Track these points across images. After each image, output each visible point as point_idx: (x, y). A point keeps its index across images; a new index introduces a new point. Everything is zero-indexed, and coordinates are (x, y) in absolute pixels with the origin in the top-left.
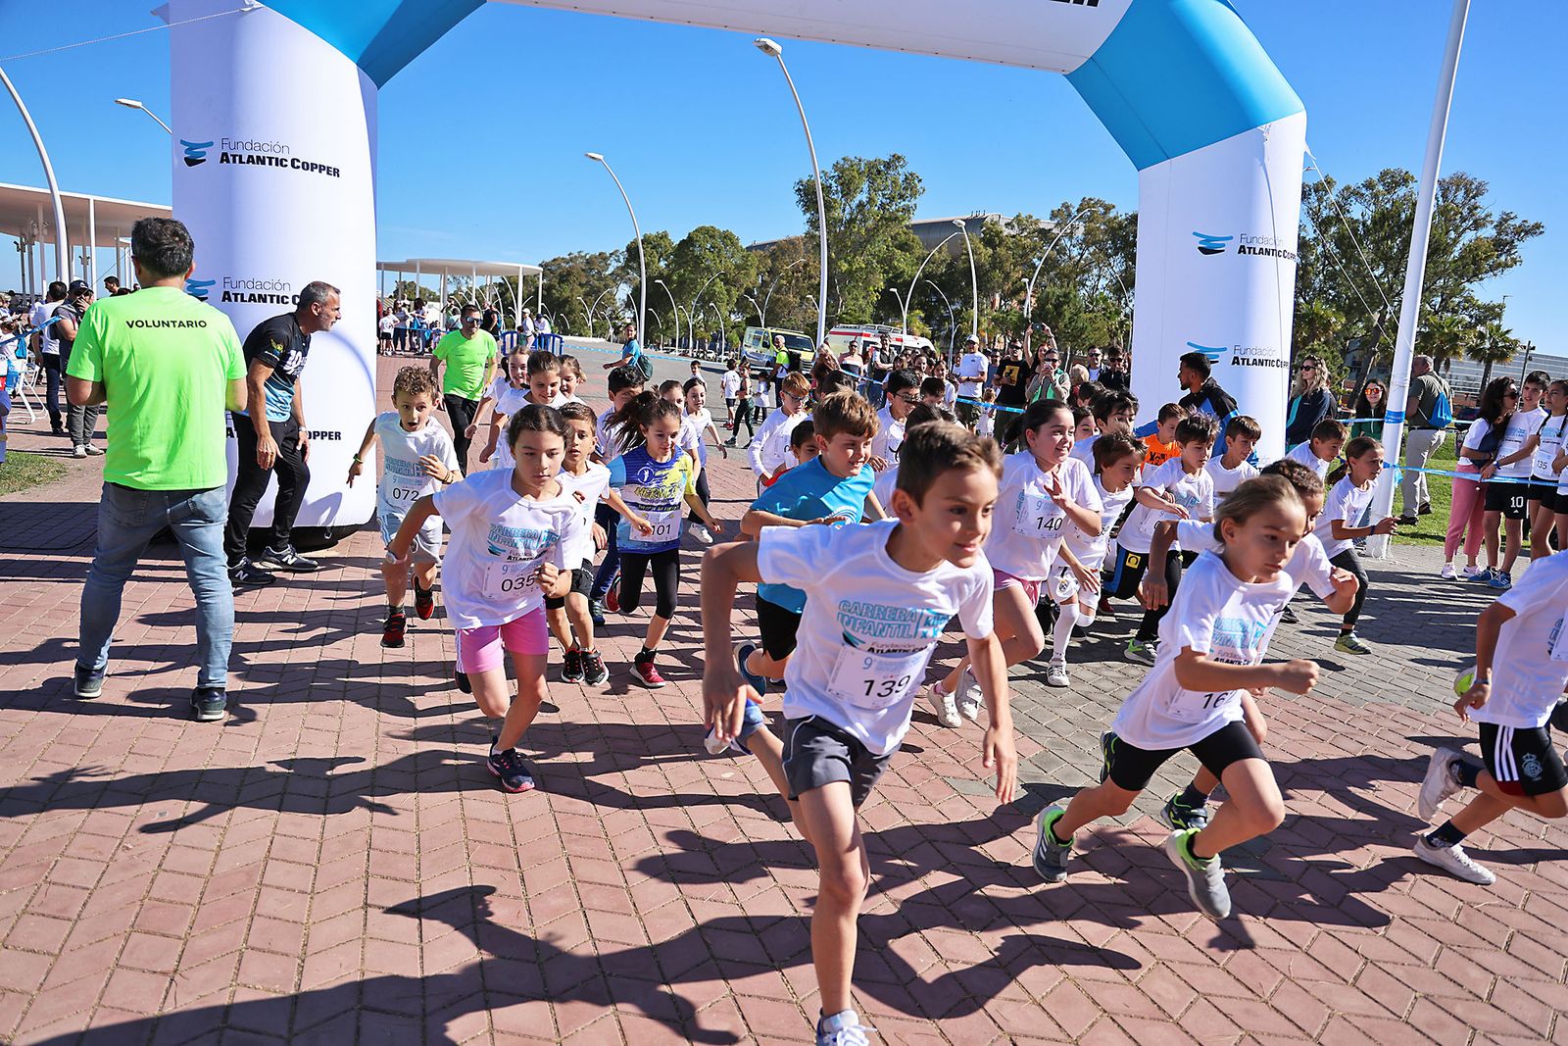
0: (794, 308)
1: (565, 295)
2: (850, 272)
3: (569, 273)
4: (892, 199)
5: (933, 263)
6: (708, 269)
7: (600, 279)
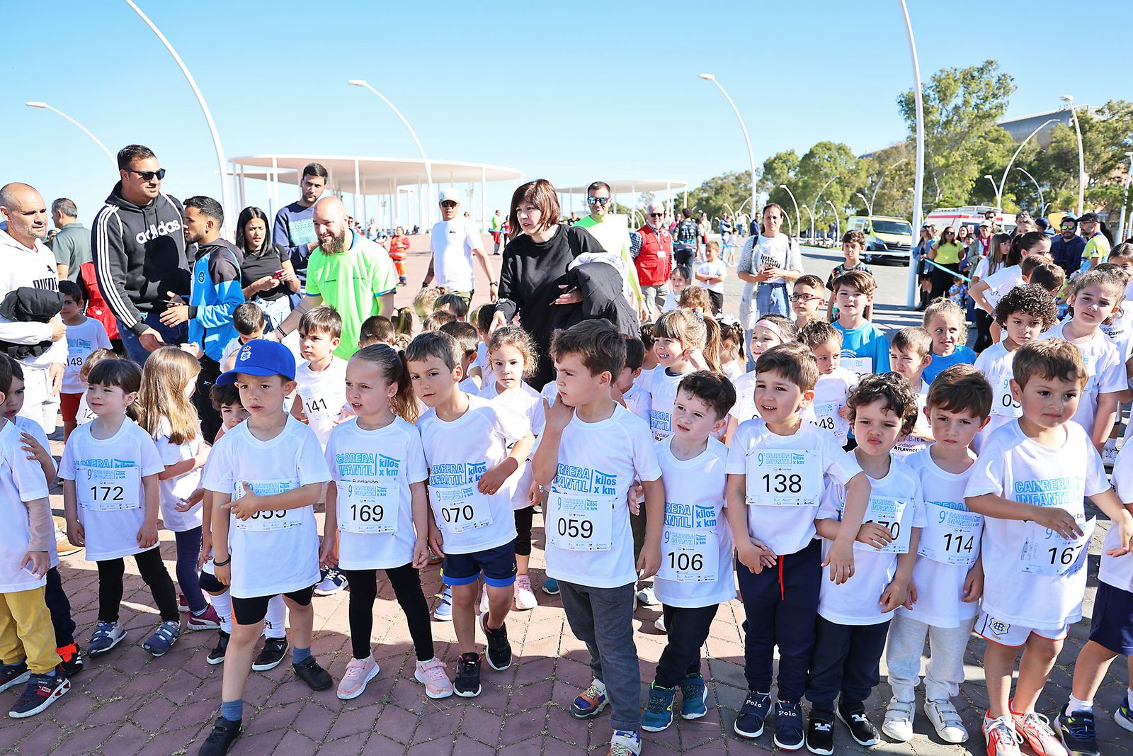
0: (897, 200)
1: (720, 203)
2: (947, 166)
3: (722, 187)
4: (985, 99)
5: (1023, 153)
6: (827, 176)
7: (746, 190)
